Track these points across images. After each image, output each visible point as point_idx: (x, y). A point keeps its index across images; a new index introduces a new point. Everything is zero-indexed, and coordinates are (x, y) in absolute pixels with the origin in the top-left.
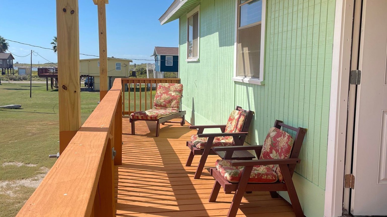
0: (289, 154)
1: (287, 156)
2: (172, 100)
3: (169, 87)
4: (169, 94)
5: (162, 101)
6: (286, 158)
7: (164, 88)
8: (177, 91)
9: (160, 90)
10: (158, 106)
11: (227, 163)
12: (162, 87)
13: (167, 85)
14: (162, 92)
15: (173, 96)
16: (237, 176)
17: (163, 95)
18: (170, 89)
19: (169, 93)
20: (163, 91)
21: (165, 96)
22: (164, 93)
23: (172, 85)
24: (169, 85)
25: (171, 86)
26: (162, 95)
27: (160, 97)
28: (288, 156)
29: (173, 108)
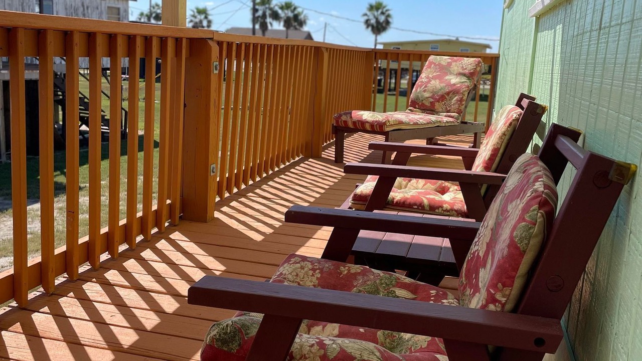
0: (507, 291)
1: (498, 296)
2: (448, 94)
3: (449, 64)
4: (446, 80)
5: (427, 95)
6: (492, 307)
7: (437, 67)
8: (464, 75)
9: (429, 70)
10: (417, 106)
11: (311, 273)
12: (434, 64)
13: (445, 60)
14: (431, 76)
15: (454, 85)
16: (234, 347)
17: (433, 82)
18: (451, 69)
19: (447, 78)
20: (435, 74)
21: (436, 84)
22: (434, 78)
23: (456, 61)
24: (450, 60)
25: (454, 64)
26: (429, 82)
27: (426, 87)
28: (503, 300)
29: (449, 114)
